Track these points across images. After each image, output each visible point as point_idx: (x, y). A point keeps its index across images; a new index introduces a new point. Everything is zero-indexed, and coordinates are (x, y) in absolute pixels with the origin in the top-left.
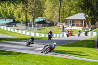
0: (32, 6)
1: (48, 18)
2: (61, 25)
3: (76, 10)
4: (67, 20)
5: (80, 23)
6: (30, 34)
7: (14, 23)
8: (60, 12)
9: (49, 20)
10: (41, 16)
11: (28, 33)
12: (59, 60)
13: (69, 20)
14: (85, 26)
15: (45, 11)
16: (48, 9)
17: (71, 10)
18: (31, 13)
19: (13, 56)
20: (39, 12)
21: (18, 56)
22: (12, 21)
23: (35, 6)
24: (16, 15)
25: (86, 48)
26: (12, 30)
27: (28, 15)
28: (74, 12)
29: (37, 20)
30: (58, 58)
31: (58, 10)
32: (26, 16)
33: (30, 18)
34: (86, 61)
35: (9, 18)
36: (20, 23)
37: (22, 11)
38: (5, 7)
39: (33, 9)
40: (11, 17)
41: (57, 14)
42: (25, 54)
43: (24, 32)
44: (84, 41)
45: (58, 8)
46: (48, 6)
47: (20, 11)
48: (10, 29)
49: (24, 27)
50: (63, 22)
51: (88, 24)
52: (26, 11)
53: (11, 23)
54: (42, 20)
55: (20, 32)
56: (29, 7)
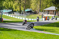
0: (24, 2)
1: (33, 9)
2: (41, 13)
3: (50, 4)
4: (44, 10)
5: (52, 12)
6: (22, 18)
7: (13, 12)
8: (40, 5)
9: (34, 11)
10: (29, 8)
11: (21, 18)
12: (39, 34)
13: (46, 10)
14: (55, 14)
15: (32, 5)
16: (33, 4)
17: (47, 4)
18: (23, 6)
19: (12, 32)
20: (28, 5)
21: (15, 32)
22: (11, 11)
23: (26, 2)
24: (14, 7)
25: (56, 28)
26: (12, 16)
27: (21, 7)
28: (49, 6)
29: (26, 10)
30: (39, 33)
31: (39, 4)
32: (20, 8)
33: (22, 9)
34: (56, 35)
35: (10, 9)
36: (16, 12)
37: (18, 4)
38: (8, 2)
39: (24, 4)
40: (11, 8)
41: (39, 6)
42: (19, 31)
43: (19, 18)
44: (55, 23)
45: (39, 3)
46: (33, 2)
47: (16, 5)
48: (11, 15)
49: (19, 14)
50: (42, 12)
51: (57, 13)
52: (20, 5)
53: (11, 12)
54: (30, 10)
55: (16, 17)
56: (22, 2)
